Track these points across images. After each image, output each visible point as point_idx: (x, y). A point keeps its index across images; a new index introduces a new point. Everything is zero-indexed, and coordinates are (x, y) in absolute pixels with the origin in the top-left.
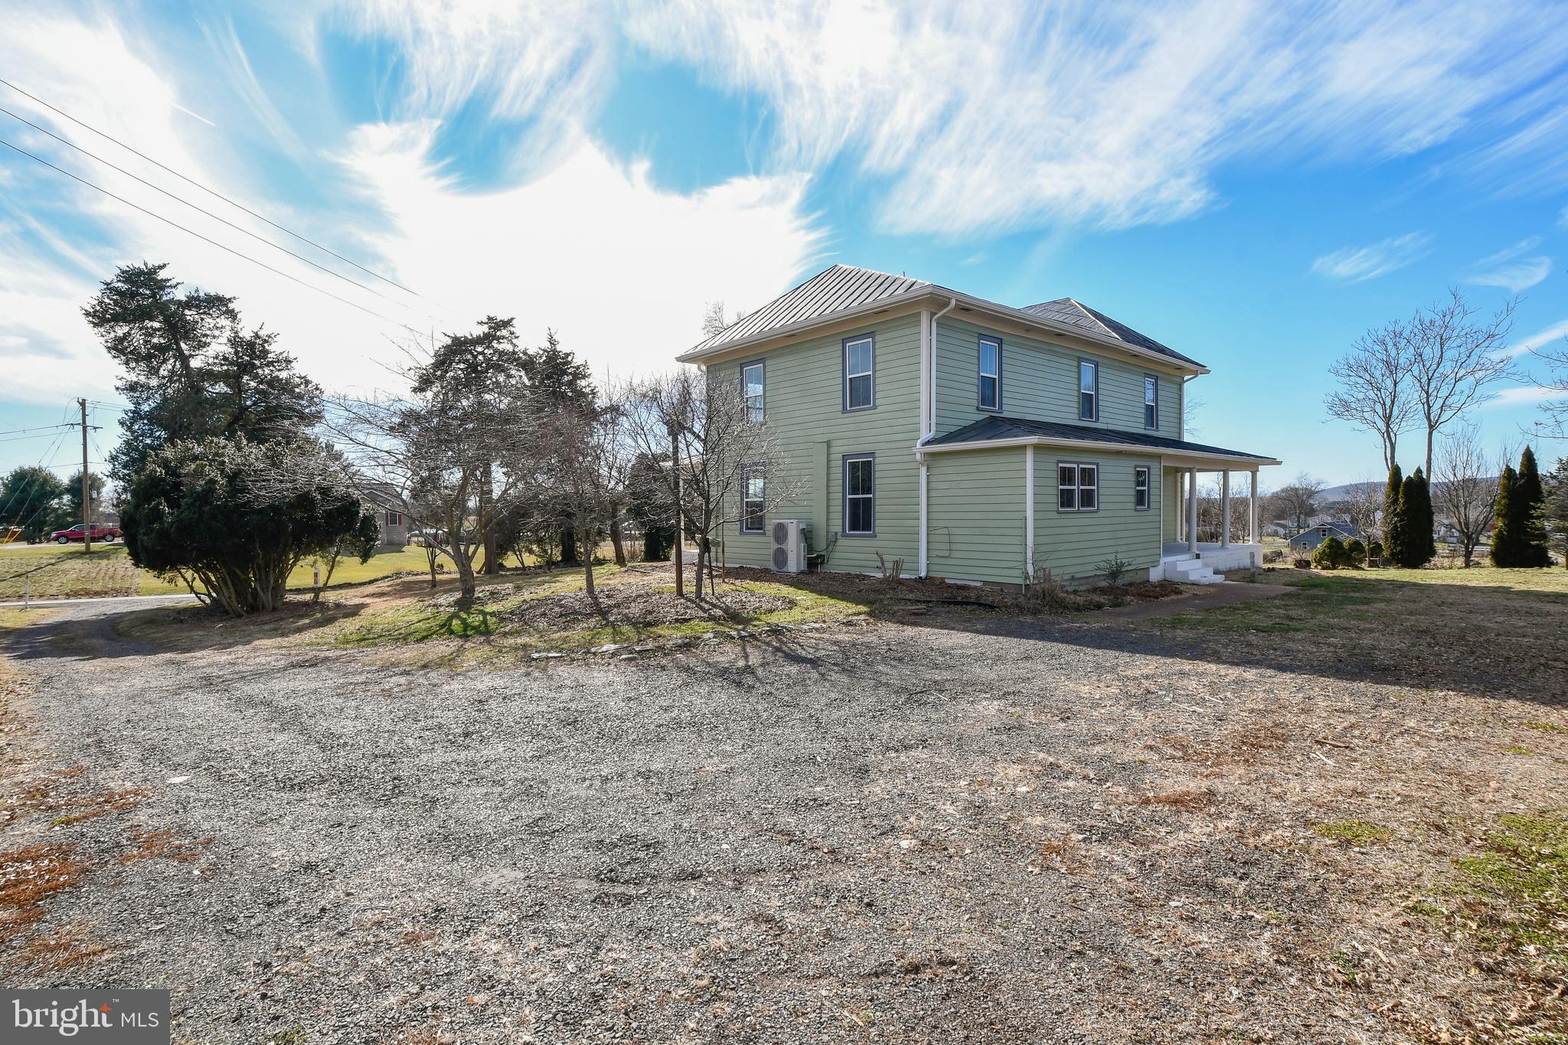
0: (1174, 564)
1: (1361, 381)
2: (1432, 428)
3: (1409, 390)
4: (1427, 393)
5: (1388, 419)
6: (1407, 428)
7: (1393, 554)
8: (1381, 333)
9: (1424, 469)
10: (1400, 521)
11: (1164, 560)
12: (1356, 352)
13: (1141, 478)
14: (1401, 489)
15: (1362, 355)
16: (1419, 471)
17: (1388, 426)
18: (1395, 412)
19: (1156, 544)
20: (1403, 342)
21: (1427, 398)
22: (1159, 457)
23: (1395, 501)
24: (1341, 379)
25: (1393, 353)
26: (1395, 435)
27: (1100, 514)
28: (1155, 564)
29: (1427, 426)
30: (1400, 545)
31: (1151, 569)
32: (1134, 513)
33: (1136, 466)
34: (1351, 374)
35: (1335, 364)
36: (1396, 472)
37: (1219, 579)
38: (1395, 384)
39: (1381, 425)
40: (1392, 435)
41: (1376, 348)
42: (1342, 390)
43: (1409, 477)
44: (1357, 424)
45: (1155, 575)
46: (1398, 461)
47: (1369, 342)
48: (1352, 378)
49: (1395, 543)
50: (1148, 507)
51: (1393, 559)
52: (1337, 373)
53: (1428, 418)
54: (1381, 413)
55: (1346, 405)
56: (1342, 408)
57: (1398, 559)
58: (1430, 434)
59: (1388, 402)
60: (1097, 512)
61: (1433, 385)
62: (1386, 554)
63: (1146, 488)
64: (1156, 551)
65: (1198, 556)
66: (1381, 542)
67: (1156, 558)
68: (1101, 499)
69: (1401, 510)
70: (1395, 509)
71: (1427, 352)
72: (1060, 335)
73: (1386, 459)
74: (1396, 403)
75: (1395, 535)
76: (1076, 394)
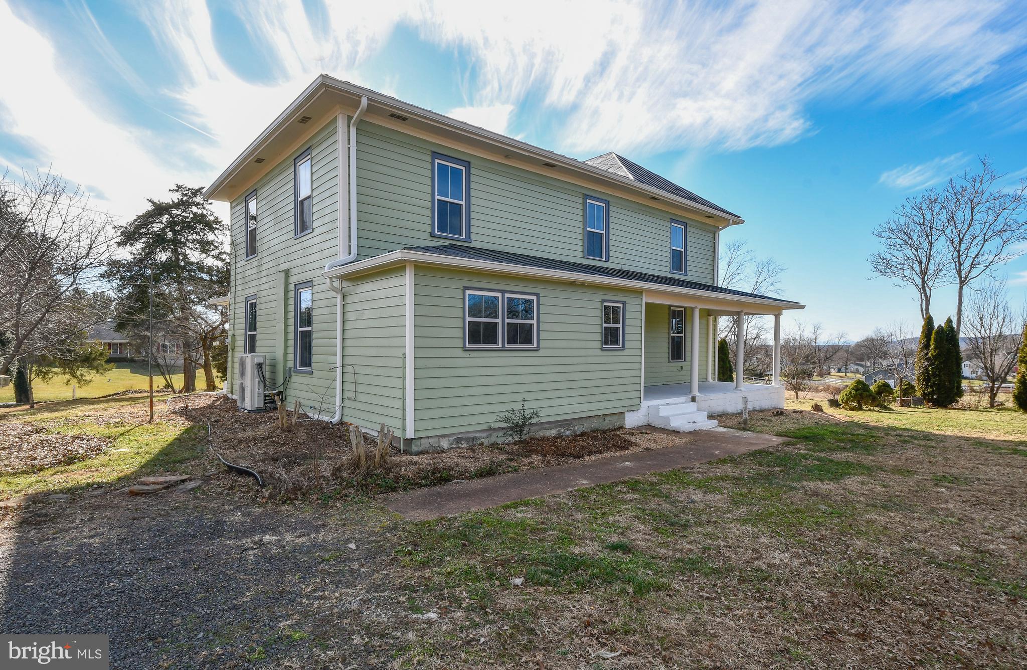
0: (657, 408)
1: (899, 242)
2: (962, 283)
3: (942, 250)
4: (959, 251)
5: (924, 273)
6: (941, 284)
7: (924, 395)
8: (919, 200)
9: (955, 319)
10: (930, 365)
11: (646, 404)
12: (896, 217)
13: (611, 314)
14: (933, 336)
15: (902, 220)
16: (949, 321)
17: (924, 282)
18: (931, 270)
19: (636, 387)
20: (938, 207)
21: (959, 257)
22: (639, 292)
23: (927, 346)
24: (884, 240)
25: (928, 216)
26: (930, 289)
27: (541, 352)
28: (635, 408)
29: (958, 281)
30: (932, 387)
31: (627, 414)
32: (599, 352)
33: (603, 301)
34: (892, 236)
35: (878, 228)
36: (929, 321)
37: (711, 425)
38: (931, 244)
39: (919, 281)
40: (928, 291)
41: (914, 212)
42: (883, 250)
43: (940, 326)
44: (898, 280)
45: (632, 420)
46: (932, 313)
47: (908, 210)
48: (893, 240)
49: (927, 385)
50: (623, 347)
51: (924, 398)
52: (879, 235)
53: (959, 272)
54: (918, 271)
55: (887, 264)
56: (884, 266)
57: (929, 399)
58: (961, 288)
59: (924, 260)
60: (537, 349)
61: (963, 247)
62: (918, 394)
63: (620, 326)
64: (636, 394)
65: (693, 400)
66: (915, 384)
67: (636, 401)
68: (543, 335)
69: (932, 355)
70: (927, 354)
71: (959, 216)
72: (548, 165)
73: (922, 311)
74: (932, 262)
75: (926, 378)
76: (581, 231)
